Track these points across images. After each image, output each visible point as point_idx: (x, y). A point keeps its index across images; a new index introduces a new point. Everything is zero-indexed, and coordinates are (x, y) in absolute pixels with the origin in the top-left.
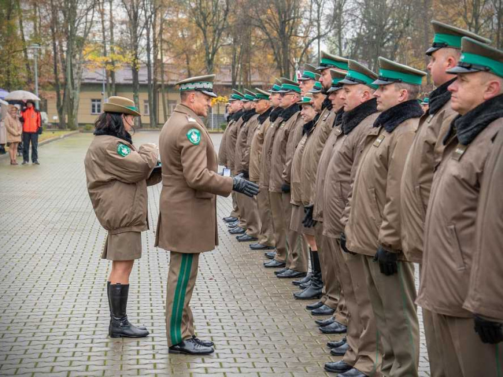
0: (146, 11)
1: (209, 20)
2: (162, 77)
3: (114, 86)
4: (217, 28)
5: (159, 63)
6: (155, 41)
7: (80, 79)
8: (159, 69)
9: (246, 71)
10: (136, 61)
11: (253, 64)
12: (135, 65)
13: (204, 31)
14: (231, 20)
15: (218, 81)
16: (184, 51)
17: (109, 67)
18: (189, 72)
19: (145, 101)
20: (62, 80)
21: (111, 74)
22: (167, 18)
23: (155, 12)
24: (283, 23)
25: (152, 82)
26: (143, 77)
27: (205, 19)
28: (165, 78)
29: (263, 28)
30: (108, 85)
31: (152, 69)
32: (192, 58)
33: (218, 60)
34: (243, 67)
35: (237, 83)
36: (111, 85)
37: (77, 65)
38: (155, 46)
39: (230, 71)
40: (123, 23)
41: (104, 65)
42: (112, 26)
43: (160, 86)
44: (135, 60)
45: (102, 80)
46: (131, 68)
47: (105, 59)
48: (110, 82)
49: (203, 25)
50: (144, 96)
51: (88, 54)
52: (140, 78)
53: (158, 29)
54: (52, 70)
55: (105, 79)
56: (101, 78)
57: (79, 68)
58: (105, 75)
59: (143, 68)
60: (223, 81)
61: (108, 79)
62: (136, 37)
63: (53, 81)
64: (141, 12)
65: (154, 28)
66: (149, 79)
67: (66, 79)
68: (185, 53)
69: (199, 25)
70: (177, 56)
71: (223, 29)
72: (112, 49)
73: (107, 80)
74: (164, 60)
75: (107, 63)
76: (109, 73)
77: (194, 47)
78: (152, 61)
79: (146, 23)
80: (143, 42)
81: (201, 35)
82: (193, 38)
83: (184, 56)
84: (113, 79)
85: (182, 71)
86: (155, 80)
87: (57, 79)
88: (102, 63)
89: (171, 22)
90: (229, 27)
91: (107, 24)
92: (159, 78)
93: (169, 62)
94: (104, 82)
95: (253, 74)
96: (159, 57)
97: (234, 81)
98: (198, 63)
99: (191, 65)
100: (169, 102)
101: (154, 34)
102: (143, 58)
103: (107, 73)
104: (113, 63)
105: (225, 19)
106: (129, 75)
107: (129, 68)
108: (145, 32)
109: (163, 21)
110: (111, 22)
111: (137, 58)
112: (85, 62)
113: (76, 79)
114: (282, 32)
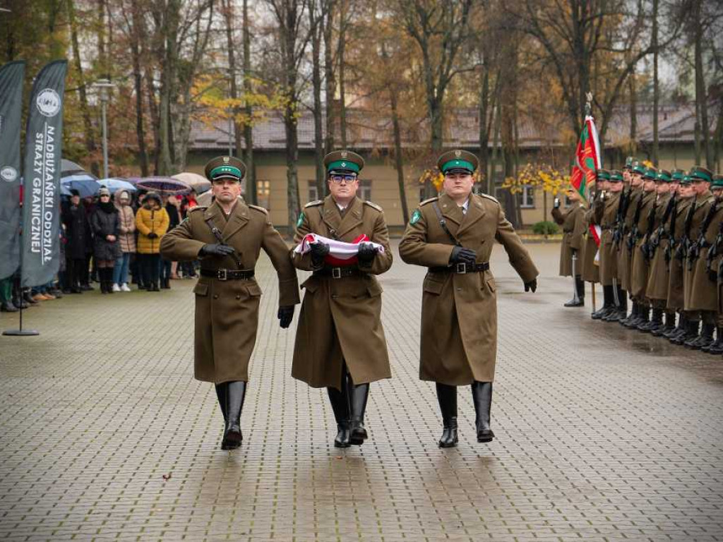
0: (312, 8)
1: (432, 23)
2: (343, 135)
3: (250, 155)
4: (449, 38)
5: (336, 107)
6: (328, 66)
7: (185, 142)
8: (337, 120)
9: (509, 121)
10: (292, 106)
11: (522, 107)
12: (290, 112)
13: (424, 45)
14: (477, 21)
15: (454, 140)
16: (387, 84)
17: (241, 118)
18: (396, 124)
19: (311, 183)
20: (152, 145)
21: (245, 132)
22: (353, 20)
23: (329, 10)
24: (580, 25)
25: (323, 146)
26: (306, 134)
27: (425, 21)
28: (349, 137)
29: (541, 36)
30: (240, 153)
31: (324, 120)
32: (402, 95)
33: (453, 99)
34: (503, 112)
35: (490, 144)
36: (244, 152)
37: (181, 117)
38: (330, 76)
39: (477, 120)
40: (267, 31)
41: (232, 114)
42: (247, 41)
44: (290, 103)
45: (227, 144)
46: (284, 120)
47: (235, 103)
48: (244, 145)
49: (421, 33)
50: (307, 174)
51: (202, 92)
52: (302, 138)
53: (335, 43)
54: (134, 125)
55: (233, 140)
56: (226, 139)
57: (184, 122)
58: (233, 133)
59: (305, 118)
60: (462, 139)
61: (238, 140)
62: (292, 60)
63: (135, 146)
64: (303, 11)
65: (328, 39)
66: (318, 140)
67: (159, 143)
68: (388, 88)
69: (413, 33)
70: (372, 93)
71: (461, 37)
72: (246, 84)
73: (238, 143)
74: (348, 101)
75: (237, 110)
76: (242, 129)
77: (407, 73)
78: (324, 105)
79: (312, 32)
80: (306, 69)
81: (418, 49)
82: (404, 58)
83: (386, 93)
84: (249, 142)
85: (382, 123)
86: (330, 142)
87: (142, 143)
88: (227, 111)
89: (360, 30)
90: (472, 35)
91: (238, 34)
92: (338, 137)
93: (357, 104)
94: (231, 147)
95: (522, 124)
96: (337, 96)
97: (484, 140)
98: (413, 109)
99: (400, 110)
101: (328, 52)
102: (307, 98)
103: (237, 127)
104: (247, 110)
105: (464, 21)
106: (279, 131)
107: (277, 120)
108: (309, 48)
109: (345, 25)
110: (246, 32)
111: (294, 100)
112: (194, 109)
113: (178, 142)
114: (578, 42)
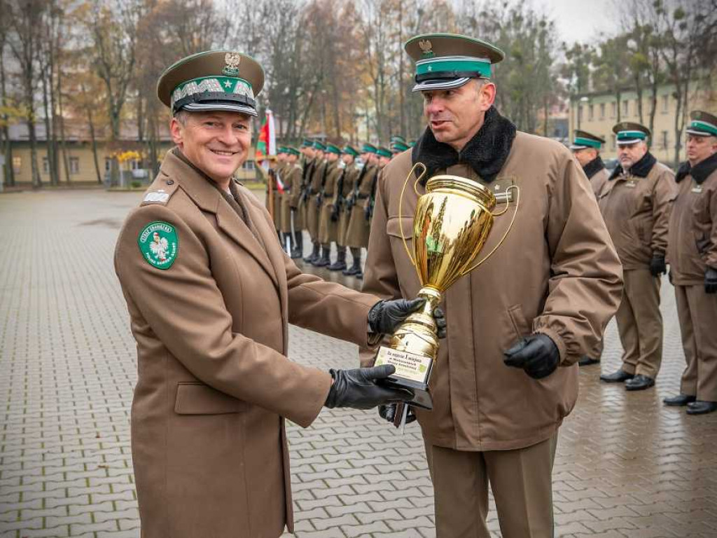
0: (41, 62)
1: (113, 70)
2: (62, 132)
3: (8, 143)
4: (122, 80)
5: (58, 119)
6: (52, 94)
8: (58, 125)
9: (153, 125)
10: (32, 115)
11: (160, 119)
12: (31, 119)
13: (108, 83)
15: (124, 137)
16: (85, 106)
18: (91, 127)
19: (45, 159)
21: (4, 130)
22: (65, 71)
23: (51, 64)
25: (51, 139)
26: (41, 133)
27: (108, 69)
28: (66, 133)
31: (51, 125)
32: (94, 112)
34: (151, 122)
35: (144, 139)
36: (5, 142)
38: (53, 100)
39: (136, 126)
40: (15, 75)
43: (60, 142)
44: (30, 113)
46: (27, 123)
48: (4, 138)
49: (106, 77)
50: (42, 154)
52: (38, 135)
53: (55, 83)
59: (40, 123)
60: (129, 136)
62: (30, 90)
64: (36, 64)
65: (51, 80)
66: (48, 135)
69: (102, 76)
70: (78, 110)
71: (129, 80)
72: (4, 102)
74: (64, 115)
76: (2, 129)
77: (96, 101)
78: (50, 117)
79: (42, 75)
80: (38, 96)
81: (104, 86)
82: (95, 93)
83: (86, 110)
84: (7, 137)
85: (84, 126)
86: (55, 136)
89: (69, 76)
90: (135, 79)
92: (59, 133)
93: (69, 117)
95: (161, 129)
96: (58, 112)
97: (141, 136)
98: (101, 119)
99: (94, 120)
100: (71, 159)
101: (52, 87)
102: (40, 113)
104: (5, 117)
105: (130, 71)
106: (25, 131)
107: (24, 124)
108: (41, 84)
109: (61, 73)
110: (2, 74)
111: (32, 112)
